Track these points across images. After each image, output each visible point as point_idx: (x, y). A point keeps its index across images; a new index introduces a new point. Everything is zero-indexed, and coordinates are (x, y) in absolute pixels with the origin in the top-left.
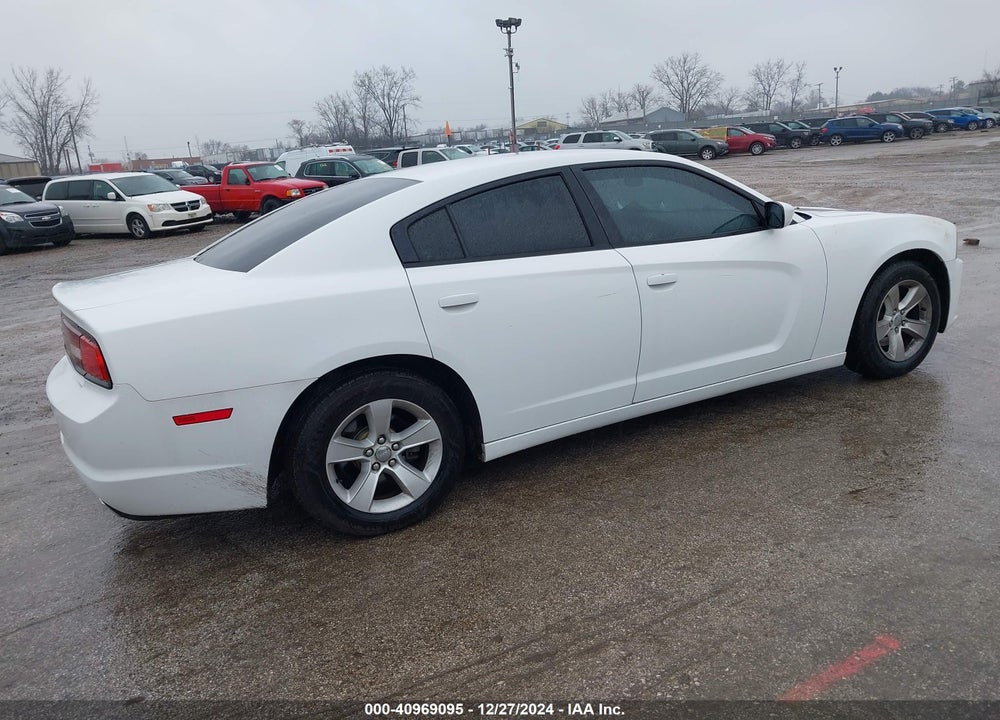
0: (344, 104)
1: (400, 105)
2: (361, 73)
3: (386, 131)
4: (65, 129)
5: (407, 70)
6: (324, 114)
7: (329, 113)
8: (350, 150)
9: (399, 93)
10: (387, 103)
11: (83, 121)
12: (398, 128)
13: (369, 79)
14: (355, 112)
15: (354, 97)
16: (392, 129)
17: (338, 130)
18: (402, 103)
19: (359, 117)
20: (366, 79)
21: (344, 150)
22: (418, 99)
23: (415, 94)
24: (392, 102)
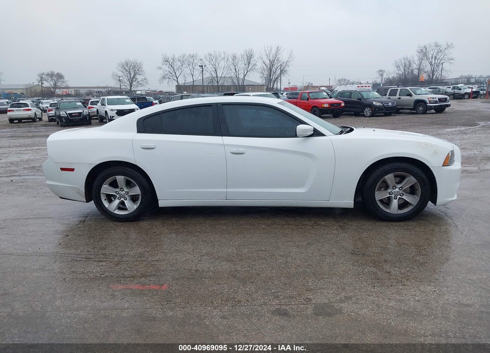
0: (409, 62)
1: (441, 63)
2: (422, 45)
3: (429, 76)
4: (279, 71)
5: (449, 44)
6: (398, 67)
7: (400, 66)
8: (369, 86)
9: (442, 56)
10: (433, 61)
11: (287, 68)
12: (437, 74)
13: (426, 49)
14: (415, 66)
15: (416, 59)
16: (433, 76)
17: (404, 75)
18: (442, 61)
19: (416, 69)
20: (424, 49)
21: (366, 86)
22: (452, 60)
23: (451, 57)
24: (436, 61)
